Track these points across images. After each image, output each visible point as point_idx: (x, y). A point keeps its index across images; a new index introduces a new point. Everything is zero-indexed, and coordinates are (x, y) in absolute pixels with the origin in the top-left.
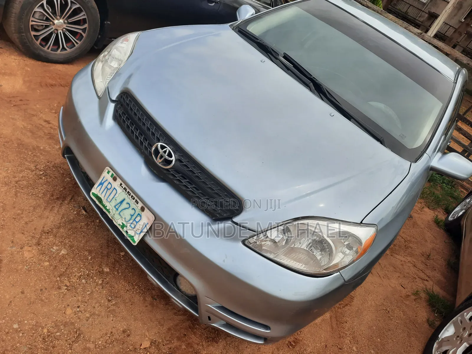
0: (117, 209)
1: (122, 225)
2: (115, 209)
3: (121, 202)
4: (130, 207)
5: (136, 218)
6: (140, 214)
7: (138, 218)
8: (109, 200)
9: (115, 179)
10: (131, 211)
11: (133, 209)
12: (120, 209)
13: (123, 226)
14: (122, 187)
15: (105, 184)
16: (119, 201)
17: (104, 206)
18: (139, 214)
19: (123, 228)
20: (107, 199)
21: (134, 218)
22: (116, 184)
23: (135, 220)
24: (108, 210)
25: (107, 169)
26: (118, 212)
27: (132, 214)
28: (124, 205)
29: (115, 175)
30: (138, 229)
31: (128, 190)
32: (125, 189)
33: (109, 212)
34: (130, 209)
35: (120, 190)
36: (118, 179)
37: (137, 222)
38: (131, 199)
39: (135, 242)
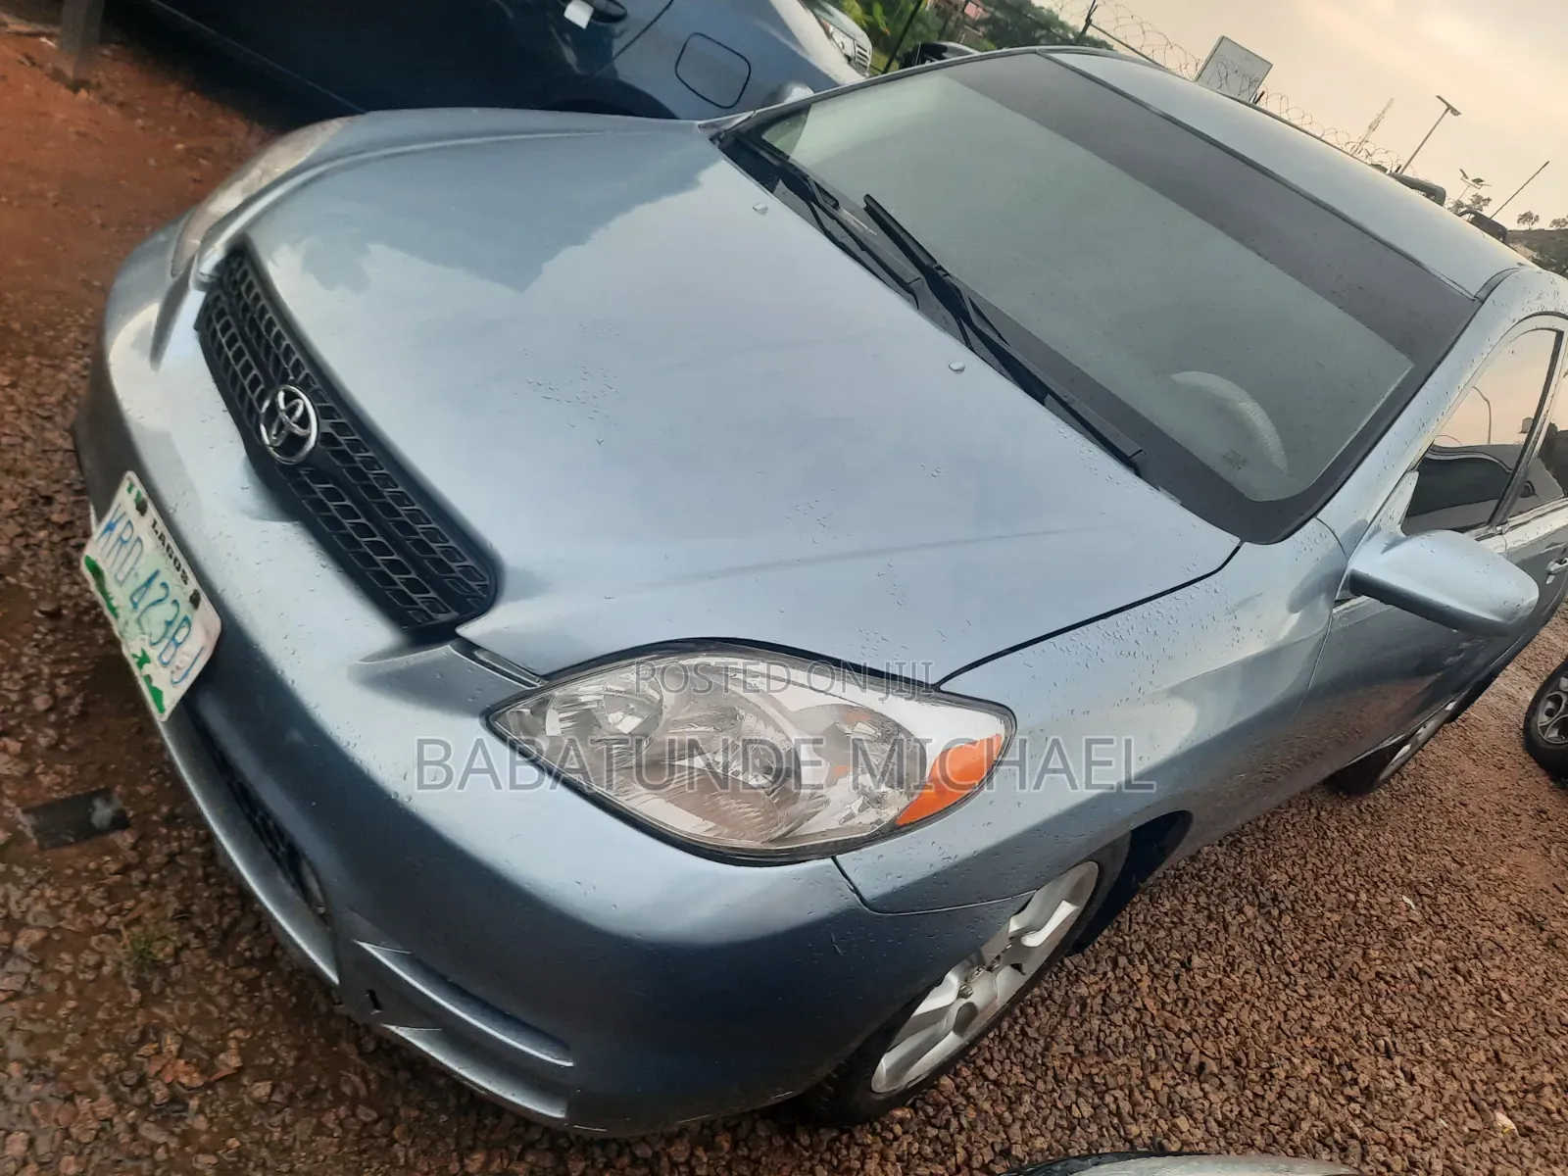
0: (135, 606)
1: (140, 654)
2: (131, 606)
3: (150, 581)
4: (167, 595)
5: (175, 633)
6: (190, 617)
7: (184, 632)
8: (120, 577)
9: (142, 508)
10: (166, 611)
11: (175, 602)
12: (141, 607)
13: (144, 660)
14: (157, 532)
15: (119, 528)
16: (142, 580)
17: (105, 594)
18: (186, 619)
19: (140, 665)
20: (116, 576)
21: (172, 631)
22: (143, 526)
23: (173, 638)
24: (113, 610)
25: (129, 479)
26: (136, 615)
27: (169, 619)
28: (156, 591)
29: (144, 495)
30: (178, 668)
31: (170, 541)
32: (162, 537)
33: (116, 616)
34: (169, 601)
35: (150, 542)
36: (151, 509)
37: (178, 645)
38: (173, 568)
39: (162, 710)
